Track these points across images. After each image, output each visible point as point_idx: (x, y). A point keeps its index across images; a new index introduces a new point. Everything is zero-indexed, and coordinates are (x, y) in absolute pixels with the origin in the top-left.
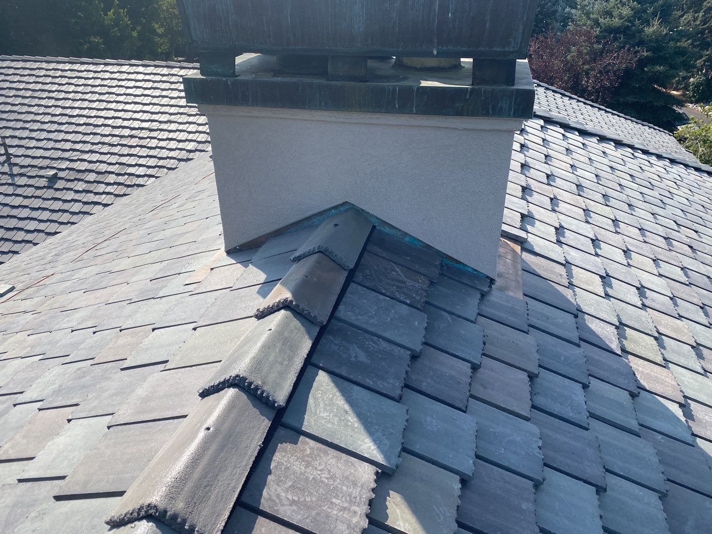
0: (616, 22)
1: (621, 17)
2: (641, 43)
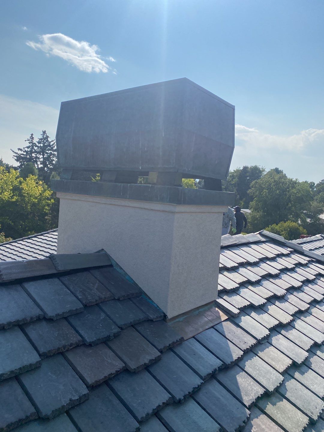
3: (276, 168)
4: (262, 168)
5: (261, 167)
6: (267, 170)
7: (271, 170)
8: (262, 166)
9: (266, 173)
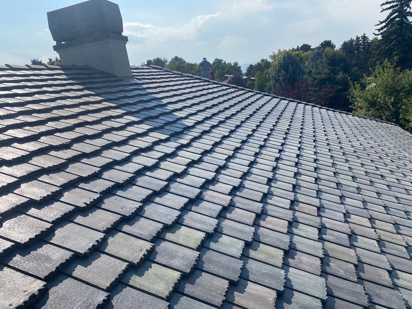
0: (323, 76)
1: (325, 74)
2: (337, 83)
3: (176, 57)
4: (164, 59)
5: (162, 59)
6: (169, 60)
7: (172, 59)
8: (164, 57)
9: (168, 63)
